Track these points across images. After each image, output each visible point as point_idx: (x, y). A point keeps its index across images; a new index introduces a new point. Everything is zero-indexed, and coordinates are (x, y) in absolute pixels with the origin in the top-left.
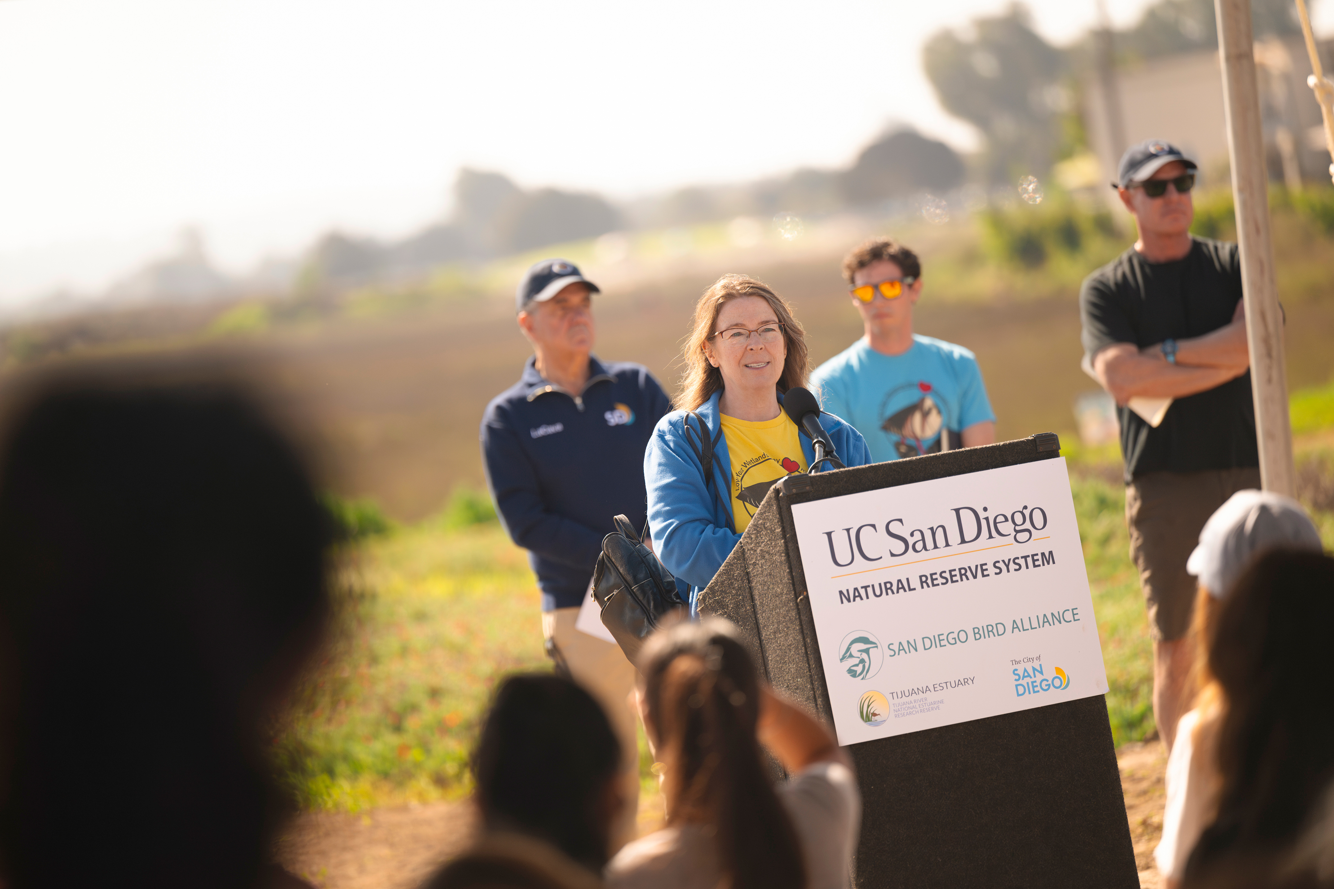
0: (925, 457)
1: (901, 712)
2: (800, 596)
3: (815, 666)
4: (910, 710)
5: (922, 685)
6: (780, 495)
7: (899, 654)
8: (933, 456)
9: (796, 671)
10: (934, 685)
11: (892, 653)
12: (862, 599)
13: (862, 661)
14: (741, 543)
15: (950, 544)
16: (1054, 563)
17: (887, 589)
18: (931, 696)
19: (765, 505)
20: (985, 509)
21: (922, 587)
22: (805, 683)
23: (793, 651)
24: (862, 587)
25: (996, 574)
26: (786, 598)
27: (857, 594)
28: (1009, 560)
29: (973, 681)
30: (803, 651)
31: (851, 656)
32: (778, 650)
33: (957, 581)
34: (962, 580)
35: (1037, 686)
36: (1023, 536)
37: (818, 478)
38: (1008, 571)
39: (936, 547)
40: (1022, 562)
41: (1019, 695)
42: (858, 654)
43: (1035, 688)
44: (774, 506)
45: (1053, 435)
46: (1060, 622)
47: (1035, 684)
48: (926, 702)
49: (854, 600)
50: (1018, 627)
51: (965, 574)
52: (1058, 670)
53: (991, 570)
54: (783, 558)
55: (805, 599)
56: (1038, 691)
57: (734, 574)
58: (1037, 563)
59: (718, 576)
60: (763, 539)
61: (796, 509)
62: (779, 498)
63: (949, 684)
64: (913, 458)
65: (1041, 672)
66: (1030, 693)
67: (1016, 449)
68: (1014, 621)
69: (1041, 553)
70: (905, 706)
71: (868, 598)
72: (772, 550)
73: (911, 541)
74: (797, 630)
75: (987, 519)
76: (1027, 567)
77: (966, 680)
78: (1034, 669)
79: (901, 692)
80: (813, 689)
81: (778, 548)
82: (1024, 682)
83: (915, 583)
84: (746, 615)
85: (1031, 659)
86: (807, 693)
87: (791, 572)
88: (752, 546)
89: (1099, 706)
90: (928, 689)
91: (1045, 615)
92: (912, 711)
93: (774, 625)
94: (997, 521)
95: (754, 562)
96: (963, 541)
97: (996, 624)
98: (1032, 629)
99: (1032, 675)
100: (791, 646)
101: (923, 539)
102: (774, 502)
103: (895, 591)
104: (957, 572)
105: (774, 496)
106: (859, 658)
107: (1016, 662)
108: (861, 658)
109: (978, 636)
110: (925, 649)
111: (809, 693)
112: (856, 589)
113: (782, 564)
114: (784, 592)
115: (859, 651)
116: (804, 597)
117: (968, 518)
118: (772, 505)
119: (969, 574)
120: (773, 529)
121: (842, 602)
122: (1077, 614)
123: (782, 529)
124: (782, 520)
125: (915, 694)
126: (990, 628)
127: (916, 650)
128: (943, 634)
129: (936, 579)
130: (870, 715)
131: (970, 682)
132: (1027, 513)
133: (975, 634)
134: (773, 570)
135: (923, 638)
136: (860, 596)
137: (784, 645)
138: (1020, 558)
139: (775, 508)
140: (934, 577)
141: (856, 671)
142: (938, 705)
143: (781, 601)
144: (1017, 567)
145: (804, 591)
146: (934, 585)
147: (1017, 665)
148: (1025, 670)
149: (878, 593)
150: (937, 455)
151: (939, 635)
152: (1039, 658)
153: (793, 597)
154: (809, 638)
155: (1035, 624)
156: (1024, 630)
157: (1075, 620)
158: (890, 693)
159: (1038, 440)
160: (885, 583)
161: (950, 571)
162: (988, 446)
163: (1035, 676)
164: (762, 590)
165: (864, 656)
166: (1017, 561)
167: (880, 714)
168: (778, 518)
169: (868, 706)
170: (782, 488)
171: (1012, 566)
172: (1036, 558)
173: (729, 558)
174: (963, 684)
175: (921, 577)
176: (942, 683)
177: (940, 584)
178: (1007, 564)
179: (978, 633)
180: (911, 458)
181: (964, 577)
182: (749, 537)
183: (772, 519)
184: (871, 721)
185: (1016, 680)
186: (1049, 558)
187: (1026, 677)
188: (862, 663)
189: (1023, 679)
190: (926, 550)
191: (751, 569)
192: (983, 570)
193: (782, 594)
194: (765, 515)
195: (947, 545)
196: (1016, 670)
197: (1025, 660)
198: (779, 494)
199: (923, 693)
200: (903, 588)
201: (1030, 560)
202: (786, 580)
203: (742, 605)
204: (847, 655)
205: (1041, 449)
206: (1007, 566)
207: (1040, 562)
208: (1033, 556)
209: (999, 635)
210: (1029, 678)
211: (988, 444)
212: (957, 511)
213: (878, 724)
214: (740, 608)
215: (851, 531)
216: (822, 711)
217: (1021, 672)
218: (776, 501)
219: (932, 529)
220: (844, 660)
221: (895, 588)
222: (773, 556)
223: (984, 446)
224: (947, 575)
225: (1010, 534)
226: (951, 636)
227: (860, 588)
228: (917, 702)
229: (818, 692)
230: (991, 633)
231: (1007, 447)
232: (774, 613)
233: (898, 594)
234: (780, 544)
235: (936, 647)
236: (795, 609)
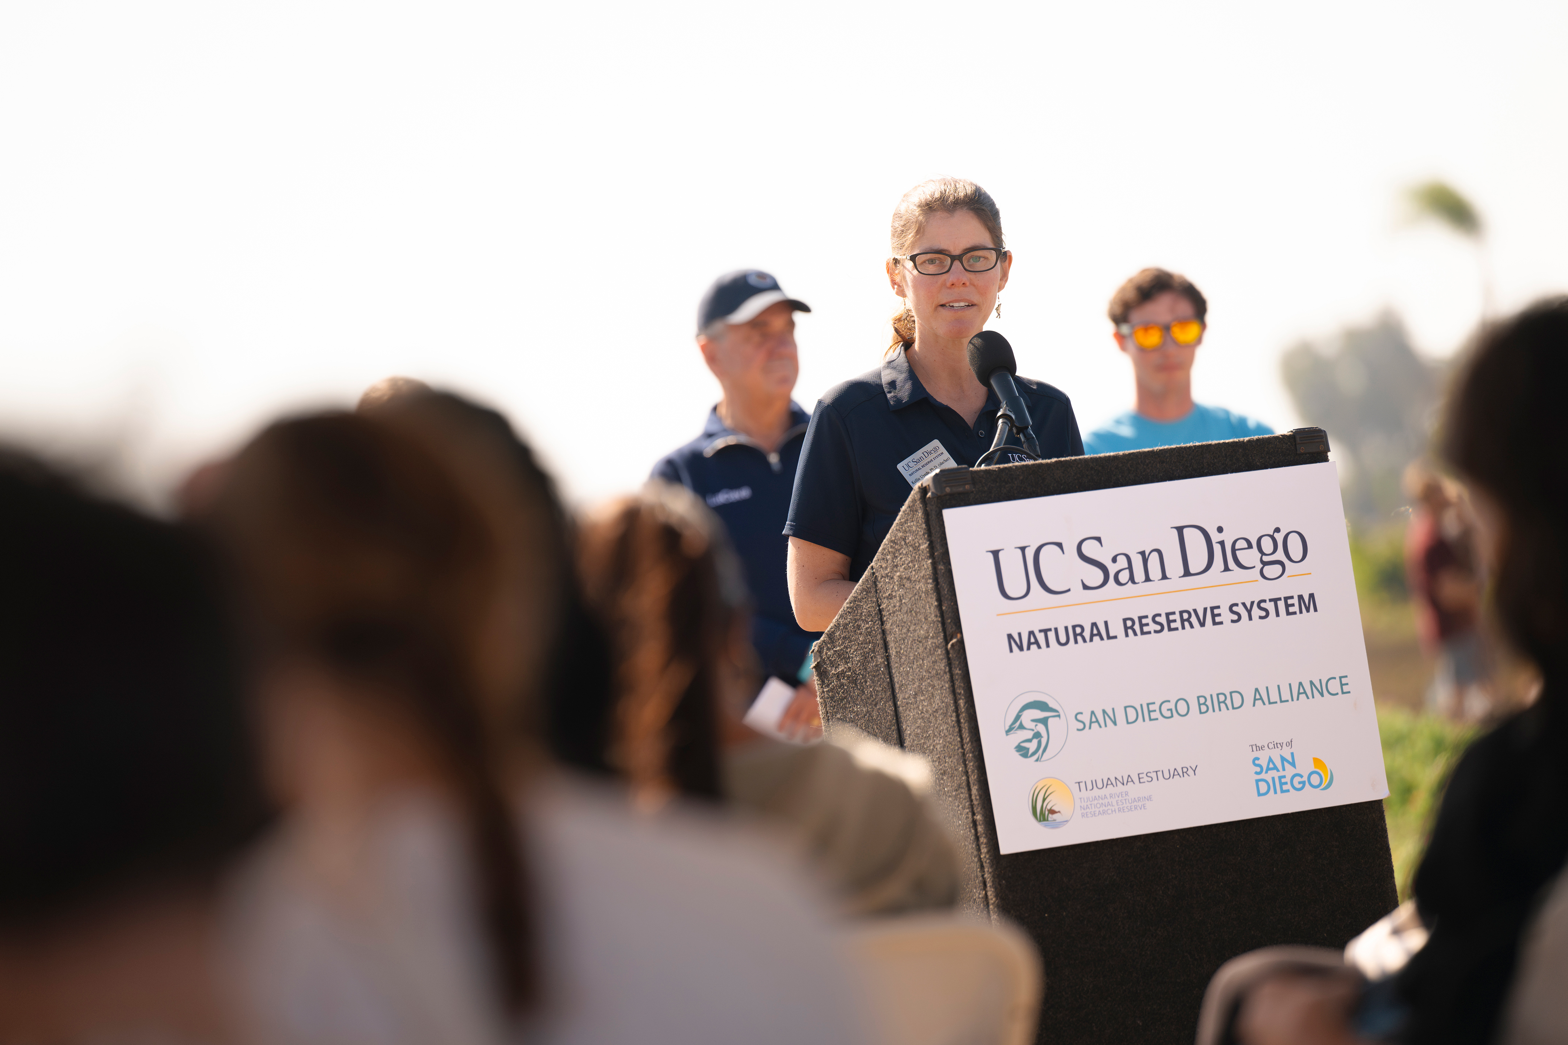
0: (1137, 452)
1: (1091, 810)
2: (951, 640)
3: (970, 739)
4: (1104, 808)
5: (1121, 773)
6: (928, 496)
7: (1090, 728)
8: (1148, 451)
9: (944, 748)
10: (1139, 774)
11: (1081, 726)
12: (1039, 647)
13: (1037, 735)
14: (872, 568)
15: (1168, 575)
16: (1316, 610)
17: (1075, 635)
18: (1134, 790)
19: (906, 511)
20: (1220, 530)
21: (1127, 635)
22: (956, 764)
23: (940, 719)
24: (1040, 631)
25: (1233, 621)
26: (932, 643)
27: (1032, 640)
28: (1252, 603)
29: (1194, 771)
30: (954, 719)
31: (1021, 727)
32: (920, 719)
33: (1177, 629)
34: (1183, 628)
35: (1286, 783)
36: (1272, 571)
37: (982, 473)
38: (1250, 618)
39: (1148, 579)
40: (1270, 606)
41: (1259, 794)
42: (1032, 725)
43: (1283, 786)
44: (920, 511)
45: (1320, 431)
46: (1322, 695)
47: (1283, 780)
48: (1127, 797)
49: (1029, 648)
50: (1261, 699)
51: (1188, 620)
52: (1317, 761)
53: (1226, 616)
54: (930, 586)
55: (958, 644)
56: (1288, 791)
57: (862, 613)
58: (1291, 609)
59: (840, 617)
60: (903, 559)
61: (950, 516)
62: (926, 500)
63: (1160, 774)
64: (1120, 453)
65: (1293, 764)
66: (1275, 792)
67: (1267, 448)
68: (1257, 690)
69: (1298, 596)
70: (1096, 802)
71: (1048, 646)
72: (915, 576)
73: (1112, 569)
74: (946, 689)
75: (1222, 543)
76: (1278, 615)
77: (1185, 770)
78: (1283, 759)
79: (1092, 781)
80: (966, 773)
81: (924, 572)
82: (1268, 777)
83: (1116, 628)
84: (877, 672)
85: (1279, 745)
86: (958, 778)
87: (940, 606)
88: (887, 572)
89: (1374, 815)
90: (1130, 780)
91: (1300, 684)
92: (1106, 809)
93: (914, 684)
94: (1237, 547)
95: (889, 595)
96: (1187, 573)
97: (1231, 693)
98: (1281, 701)
99: (1280, 767)
100: (937, 712)
101: (1130, 567)
102: (919, 504)
103: (1088, 638)
104: (1177, 617)
105: (919, 497)
106: (1033, 730)
107: (1258, 748)
108: (1035, 731)
109: (1204, 708)
110: (1128, 723)
111: (960, 778)
112: (1031, 633)
113: (928, 595)
114: (929, 635)
115: (1033, 721)
116: (958, 641)
117: (1194, 539)
118: (917, 511)
119: (1194, 619)
120: (917, 545)
121: (1011, 651)
122: (1347, 684)
123: (929, 544)
124: (929, 532)
125: (1112, 786)
126: (1222, 698)
127: (1115, 723)
128: (1154, 703)
129: (1147, 625)
130: (1047, 813)
131: (1190, 772)
132: (1279, 537)
133: (1200, 705)
134: (915, 604)
135: (1125, 708)
136: (1037, 642)
137: (927, 711)
138: (1268, 601)
139: (920, 515)
140: (1144, 621)
141: (1028, 749)
142: (1144, 803)
143: (926, 648)
144: (1263, 614)
145: (958, 633)
146: (1143, 633)
147: (1258, 752)
148: (1270, 760)
149: (1063, 639)
150: (1153, 451)
151: (1148, 705)
152: (1290, 744)
153: (942, 642)
154: (963, 699)
155: (1286, 695)
156: (1270, 703)
157: (1343, 693)
158: (1076, 783)
159: (1298, 437)
160: (1074, 627)
161: (1168, 615)
162: (1227, 441)
163: (1284, 769)
164: (900, 634)
165: (1041, 728)
166: (1263, 605)
167: (1061, 812)
168: (925, 529)
169: (1044, 800)
170: (931, 485)
171: (1256, 612)
172: (1290, 602)
173: (856, 591)
174: (1181, 775)
175: (1125, 620)
176: (1151, 771)
177: (1152, 632)
178: (1249, 608)
179: (1204, 704)
180: (1117, 452)
181: (1186, 624)
182: (884, 559)
183: (916, 531)
184: (1048, 820)
185: (1257, 773)
186: (1308, 603)
187: (1272, 769)
188: (1037, 738)
189: (1266, 772)
190: (1134, 582)
191: (885, 605)
192: (1214, 616)
193: (927, 638)
194: (906, 525)
195: (1164, 577)
196: (1258, 759)
197: (1271, 746)
198: (926, 494)
199: (1123, 784)
200: (1099, 634)
201: (1281, 604)
202: (932, 618)
203: (872, 658)
204: (1016, 725)
205: (1302, 450)
206: (1249, 612)
207: (1296, 609)
208: (1286, 599)
209: (1233, 708)
210: (1275, 771)
211: (1228, 439)
212: (1180, 530)
213: (1056, 825)
214: (869, 662)
215: (1027, 550)
216: (978, 804)
217: (1264, 762)
218: (921, 504)
219: (1143, 553)
220: (1012, 732)
221: (1087, 634)
222: (915, 585)
223: (1222, 441)
224: (1163, 620)
225: (1254, 567)
226: (1165, 707)
227: (1038, 631)
228: (1113, 796)
229: (972, 777)
230: (1222, 705)
231: (1254, 444)
232: (915, 666)
233: (1091, 643)
234: (925, 566)
235: (1144, 720)
236: (944, 659)
